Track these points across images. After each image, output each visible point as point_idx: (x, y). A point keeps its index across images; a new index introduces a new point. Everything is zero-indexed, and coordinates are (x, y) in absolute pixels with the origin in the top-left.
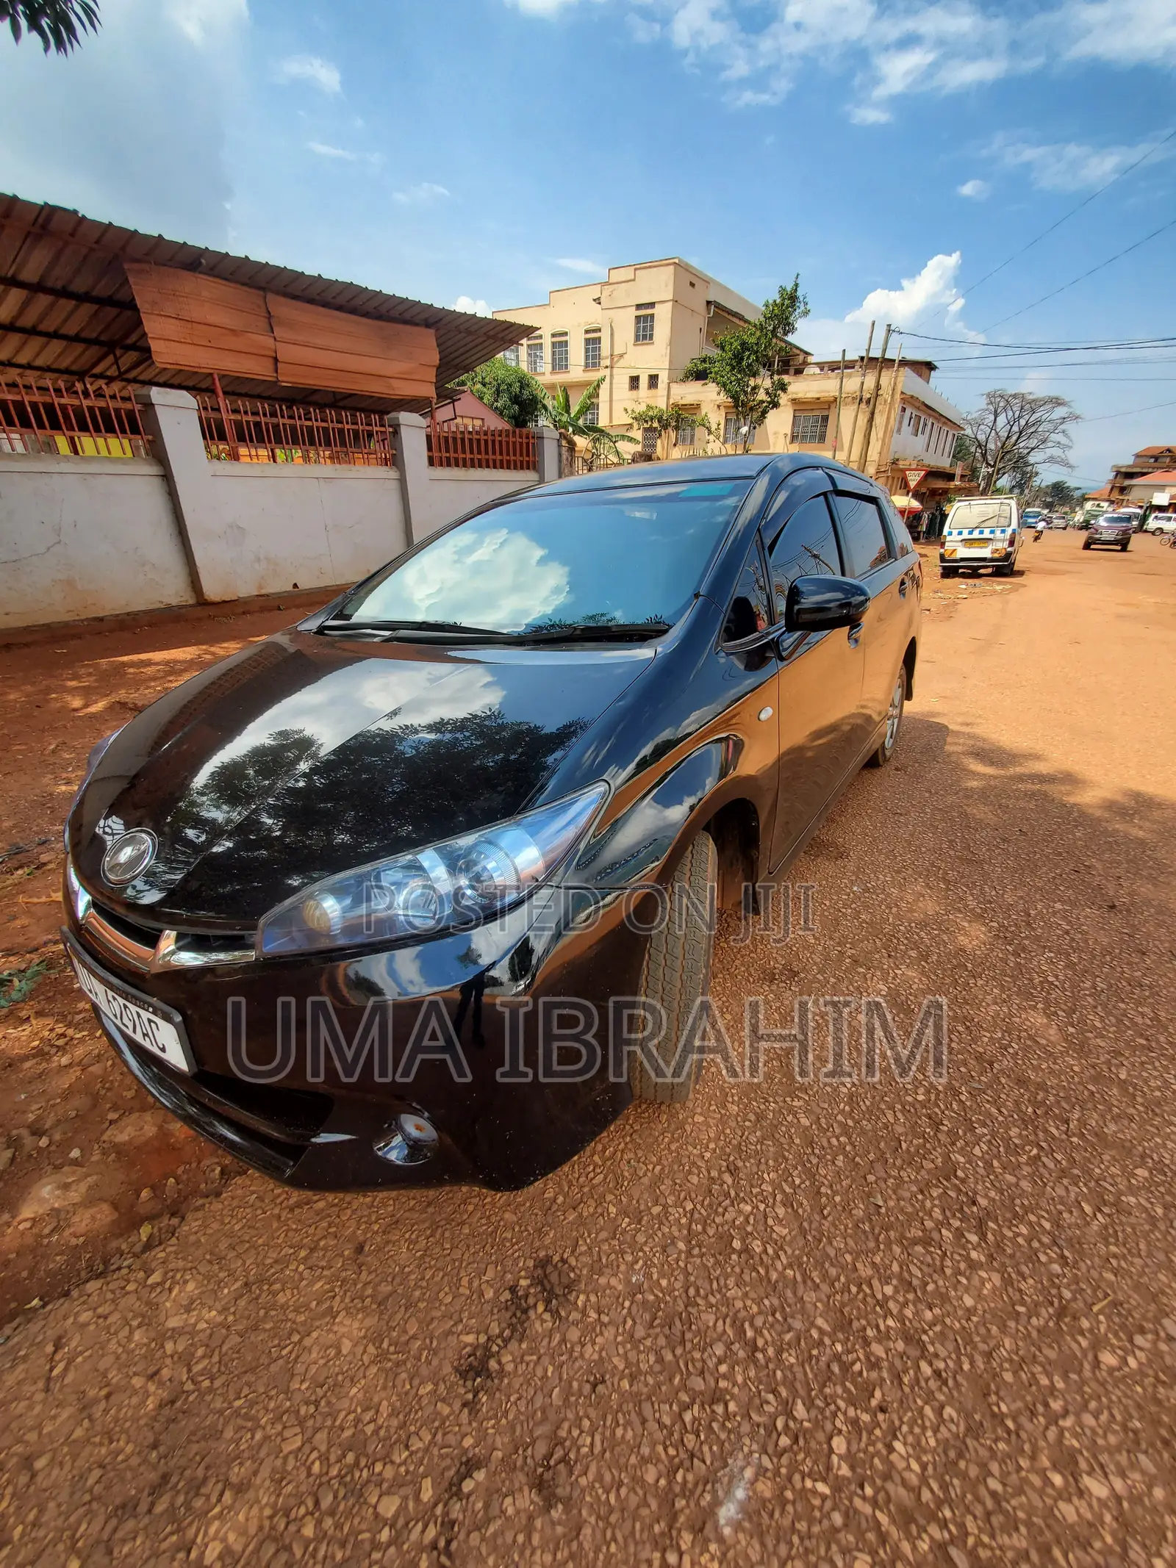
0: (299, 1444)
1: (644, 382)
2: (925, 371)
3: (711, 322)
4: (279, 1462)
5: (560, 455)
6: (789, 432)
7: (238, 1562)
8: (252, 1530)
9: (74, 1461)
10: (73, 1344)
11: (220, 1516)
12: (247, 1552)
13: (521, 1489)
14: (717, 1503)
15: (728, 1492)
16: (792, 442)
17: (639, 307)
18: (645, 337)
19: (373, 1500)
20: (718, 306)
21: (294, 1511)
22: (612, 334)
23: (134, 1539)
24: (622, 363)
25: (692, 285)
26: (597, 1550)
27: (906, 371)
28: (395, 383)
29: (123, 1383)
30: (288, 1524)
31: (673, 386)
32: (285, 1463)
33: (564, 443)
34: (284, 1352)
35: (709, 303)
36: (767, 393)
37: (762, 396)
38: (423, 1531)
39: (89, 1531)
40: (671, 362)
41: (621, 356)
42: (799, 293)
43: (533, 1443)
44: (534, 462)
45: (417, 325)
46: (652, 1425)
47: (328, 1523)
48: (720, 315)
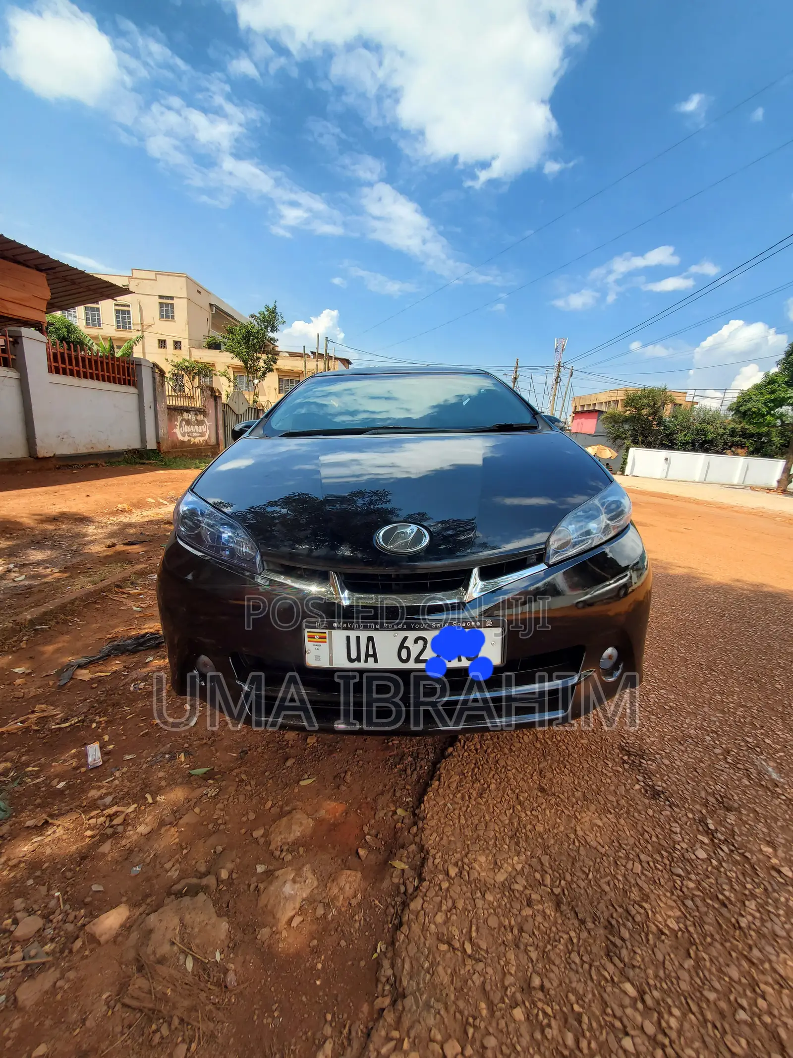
0: (640, 866)
1: (170, 344)
2: (346, 364)
3: (213, 316)
4: (643, 878)
5: (154, 378)
6: (277, 387)
7: (686, 917)
8: (674, 904)
9: (554, 964)
10: (456, 933)
11: (654, 913)
12: (683, 910)
13: (726, 815)
14: (770, 776)
15: (768, 771)
16: (280, 393)
17: (161, 297)
18: (167, 317)
19: (693, 857)
20: (217, 308)
21: (676, 885)
22: (141, 310)
23: (635, 953)
24: (150, 329)
25: (199, 292)
26: (767, 811)
27: (338, 362)
28: (10, 306)
29: (519, 920)
30: (681, 890)
31: (193, 350)
32: (646, 875)
33: (157, 370)
34: (577, 844)
35: (211, 305)
36: (265, 363)
37: (261, 363)
38: (722, 850)
39: (611, 973)
40: (189, 335)
41: (150, 325)
42: (277, 311)
43: (707, 800)
44: (134, 381)
45: (28, 266)
46: (725, 770)
47: (693, 877)
48: (219, 315)
